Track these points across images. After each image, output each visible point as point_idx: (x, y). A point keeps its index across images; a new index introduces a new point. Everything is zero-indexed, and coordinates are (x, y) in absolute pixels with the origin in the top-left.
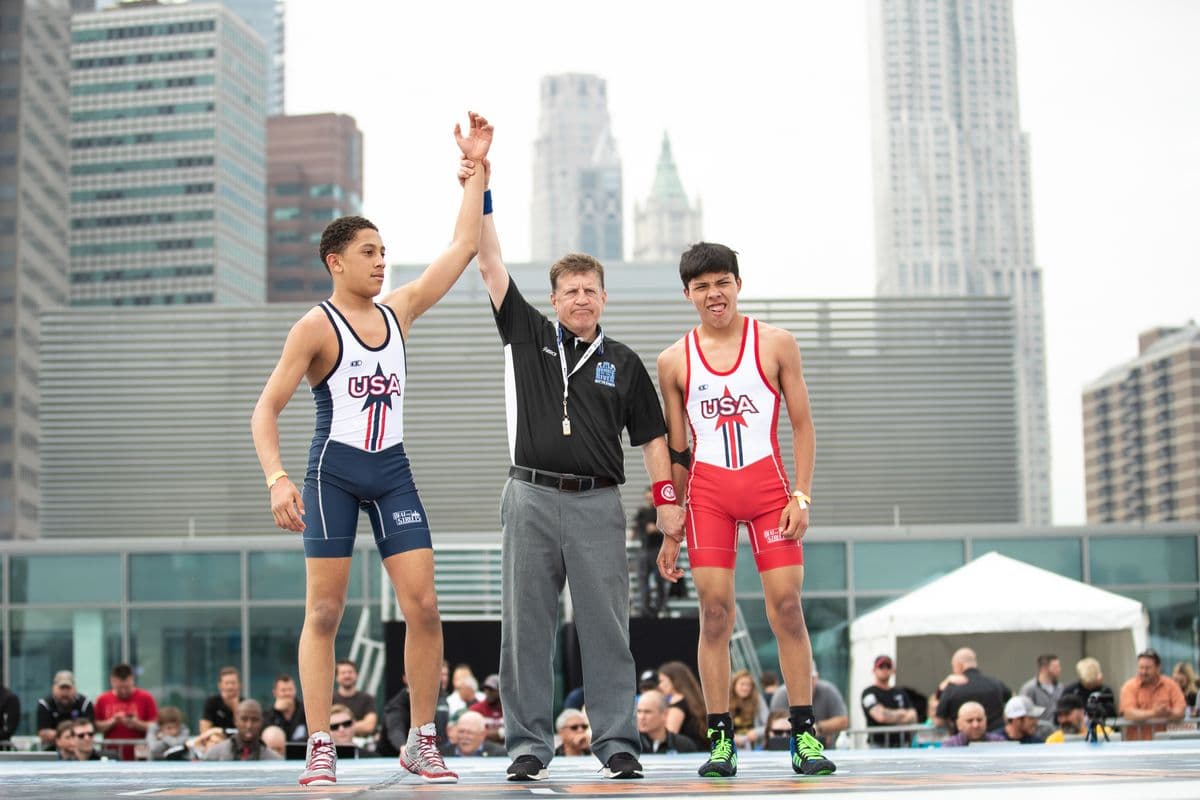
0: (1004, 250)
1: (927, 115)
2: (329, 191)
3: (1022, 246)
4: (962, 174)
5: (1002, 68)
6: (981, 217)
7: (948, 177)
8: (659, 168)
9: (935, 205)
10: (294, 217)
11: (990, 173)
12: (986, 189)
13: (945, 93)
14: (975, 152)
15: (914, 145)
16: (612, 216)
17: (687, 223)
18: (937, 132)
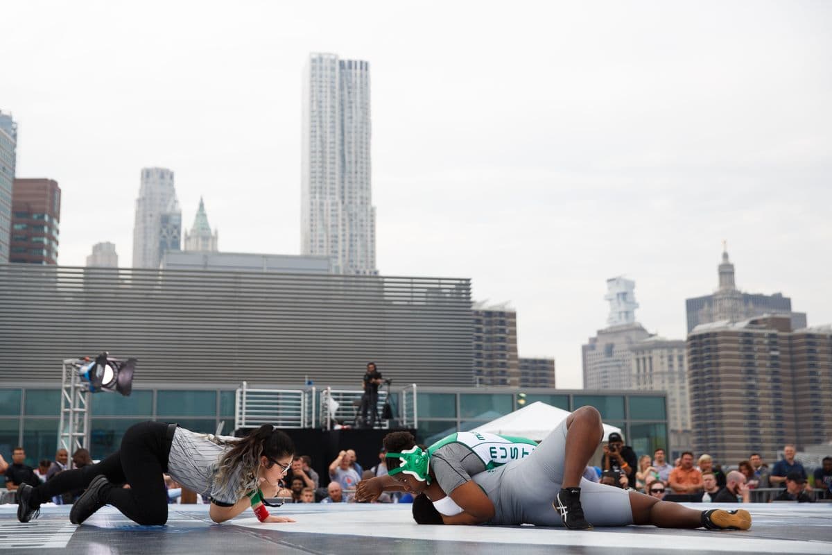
0: (361, 261)
1: (328, 196)
2: (43, 217)
3: (370, 259)
4: (344, 225)
5: (364, 175)
6: (351, 246)
7: (337, 226)
8: (197, 216)
9: (330, 239)
10: (24, 229)
11: (356, 226)
12: (354, 233)
13: (337, 186)
14: (350, 215)
15: (322, 210)
16: (175, 237)
17: (210, 242)
18: (333, 204)
